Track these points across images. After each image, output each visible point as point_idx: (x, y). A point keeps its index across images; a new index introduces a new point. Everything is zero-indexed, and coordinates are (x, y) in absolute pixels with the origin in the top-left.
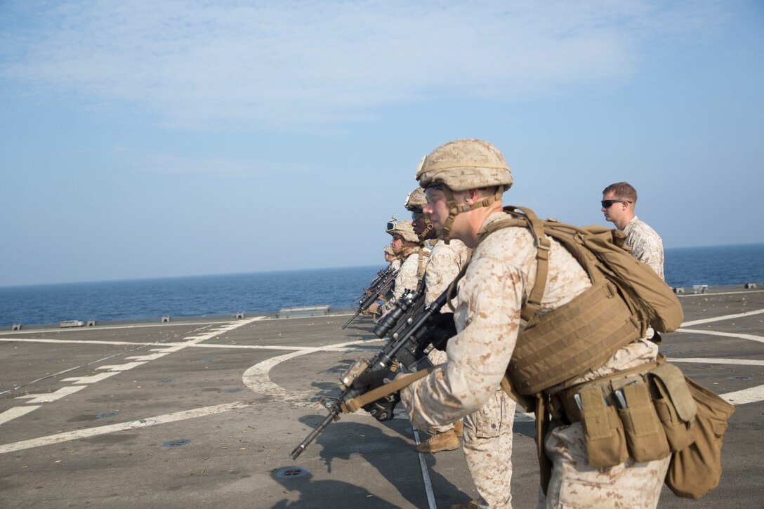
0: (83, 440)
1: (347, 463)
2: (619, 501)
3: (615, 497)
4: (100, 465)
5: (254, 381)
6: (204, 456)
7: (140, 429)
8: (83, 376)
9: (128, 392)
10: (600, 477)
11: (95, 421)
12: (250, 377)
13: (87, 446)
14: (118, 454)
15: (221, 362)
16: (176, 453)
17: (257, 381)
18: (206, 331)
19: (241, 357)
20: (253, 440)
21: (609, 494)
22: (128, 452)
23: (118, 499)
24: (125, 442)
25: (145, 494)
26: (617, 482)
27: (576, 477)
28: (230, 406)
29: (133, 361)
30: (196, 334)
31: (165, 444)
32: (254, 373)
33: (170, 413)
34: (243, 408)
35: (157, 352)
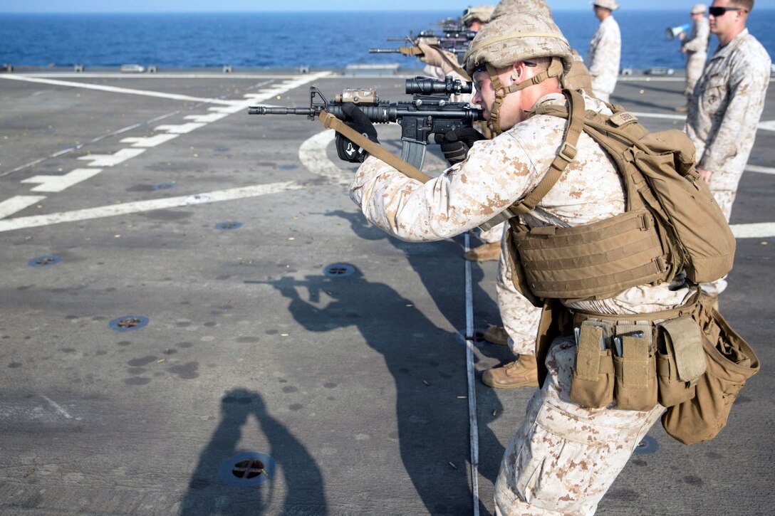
0: (141, 214)
1: (393, 265)
2: (593, 436)
3: (590, 431)
4: (156, 244)
5: (311, 157)
6: (254, 243)
7: (194, 206)
8: (142, 136)
9: (185, 160)
10: (580, 410)
11: (153, 193)
12: (307, 151)
13: (144, 221)
14: (173, 233)
15: (280, 130)
16: (227, 237)
17: (314, 157)
18: (268, 87)
19: (300, 125)
20: (303, 230)
21: (584, 428)
22: (182, 232)
23: (171, 284)
24: (180, 220)
25: (195, 281)
26: (596, 418)
27: (557, 404)
28: (283, 185)
29: (192, 121)
30: (256, 91)
31: (217, 226)
32: (311, 147)
33: (224, 189)
34: (296, 190)
35: (216, 112)
